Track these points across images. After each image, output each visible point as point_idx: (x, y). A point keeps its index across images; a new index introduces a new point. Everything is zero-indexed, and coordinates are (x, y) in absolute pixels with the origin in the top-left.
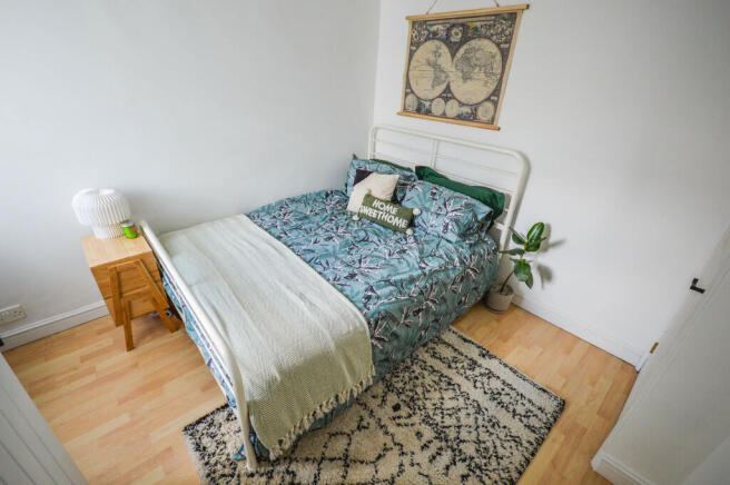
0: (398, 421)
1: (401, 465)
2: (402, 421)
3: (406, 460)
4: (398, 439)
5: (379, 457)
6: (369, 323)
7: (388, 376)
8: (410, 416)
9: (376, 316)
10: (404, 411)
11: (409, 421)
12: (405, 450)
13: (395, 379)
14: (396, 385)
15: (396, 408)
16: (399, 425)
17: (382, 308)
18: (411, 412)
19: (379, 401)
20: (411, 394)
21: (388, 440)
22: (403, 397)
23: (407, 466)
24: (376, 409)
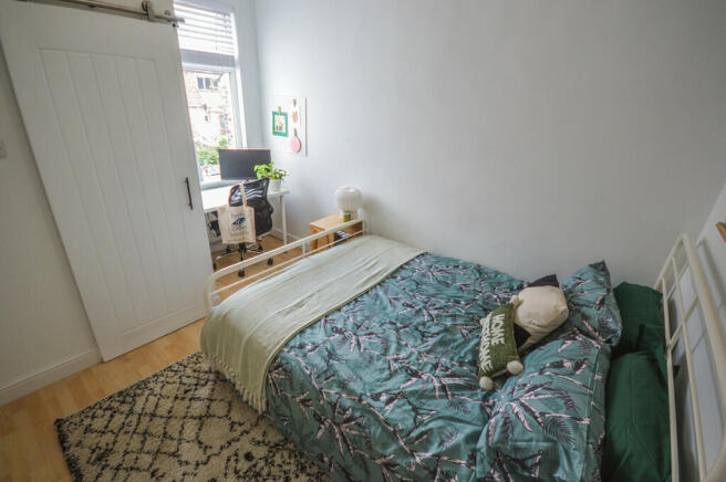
0: (233, 459)
1: (187, 463)
2: (232, 463)
3: (190, 468)
4: (213, 461)
5: (200, 443)
6: (275, 359)
7: (291, 446)
8: (236, 472)
9: (284, 362)
10: (243, 465)
11: (231, 471)
12: (201, 466)
13: (286, 454)
14: (278, 455)
15: (248, 457)
16: (229, 460)
17: (293, 363)
18: (241, 473)
19: (260, 438)
20: (264, 473)
21: (215, 450)
22: (262, 463)
23: (184, 468)
24: (250, 436)
